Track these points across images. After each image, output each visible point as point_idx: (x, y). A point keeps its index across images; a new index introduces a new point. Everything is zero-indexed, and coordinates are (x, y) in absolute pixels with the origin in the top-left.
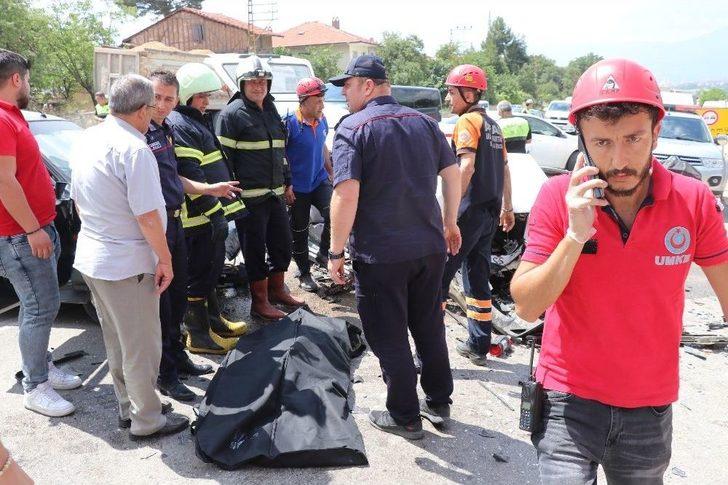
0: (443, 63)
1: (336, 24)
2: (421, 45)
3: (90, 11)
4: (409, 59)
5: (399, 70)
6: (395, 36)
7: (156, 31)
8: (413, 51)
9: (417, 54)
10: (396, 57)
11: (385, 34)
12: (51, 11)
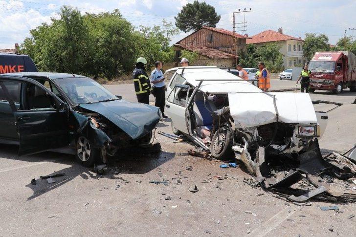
1: (280, 31)
2: (327, 39)
3: (159, 31)
6: (312, 35)
8: (322, 43)
9: (324, 44)
11: (307, 35)
12: (141, 32)
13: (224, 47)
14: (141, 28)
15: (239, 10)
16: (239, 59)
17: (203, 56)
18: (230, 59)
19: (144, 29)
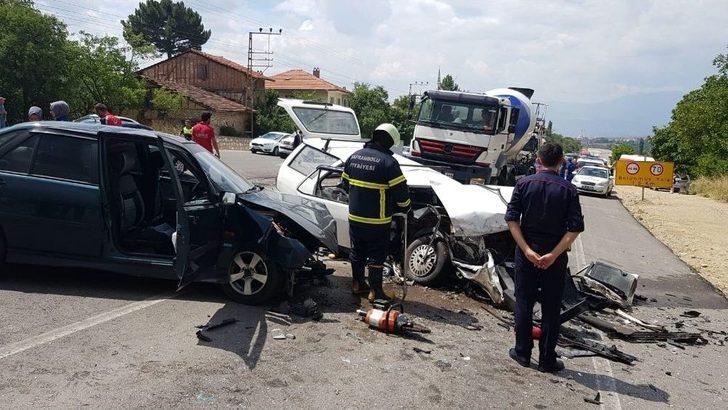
0: (402, 111)
1: (316, 73)
2: (386, 95)
3: (115, 47)
4: (375, 107)
5: (368, 116)
6: (364, 86)
7: (165, 67)
8: (379, 100)
9: (383, 103)
10: (365, 104)
11: (356, 84)
12: (83, 44)
13: (230, 91)
14: (84, 37)
15: (261, 30)
16: (255, 114)
17: (197, 103)
18: (240, 113)
19: (90, 39)
